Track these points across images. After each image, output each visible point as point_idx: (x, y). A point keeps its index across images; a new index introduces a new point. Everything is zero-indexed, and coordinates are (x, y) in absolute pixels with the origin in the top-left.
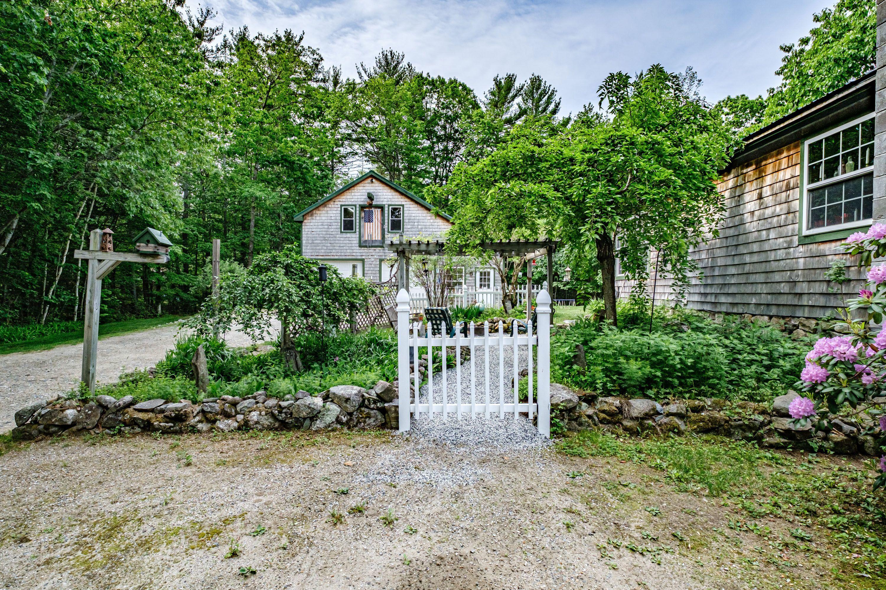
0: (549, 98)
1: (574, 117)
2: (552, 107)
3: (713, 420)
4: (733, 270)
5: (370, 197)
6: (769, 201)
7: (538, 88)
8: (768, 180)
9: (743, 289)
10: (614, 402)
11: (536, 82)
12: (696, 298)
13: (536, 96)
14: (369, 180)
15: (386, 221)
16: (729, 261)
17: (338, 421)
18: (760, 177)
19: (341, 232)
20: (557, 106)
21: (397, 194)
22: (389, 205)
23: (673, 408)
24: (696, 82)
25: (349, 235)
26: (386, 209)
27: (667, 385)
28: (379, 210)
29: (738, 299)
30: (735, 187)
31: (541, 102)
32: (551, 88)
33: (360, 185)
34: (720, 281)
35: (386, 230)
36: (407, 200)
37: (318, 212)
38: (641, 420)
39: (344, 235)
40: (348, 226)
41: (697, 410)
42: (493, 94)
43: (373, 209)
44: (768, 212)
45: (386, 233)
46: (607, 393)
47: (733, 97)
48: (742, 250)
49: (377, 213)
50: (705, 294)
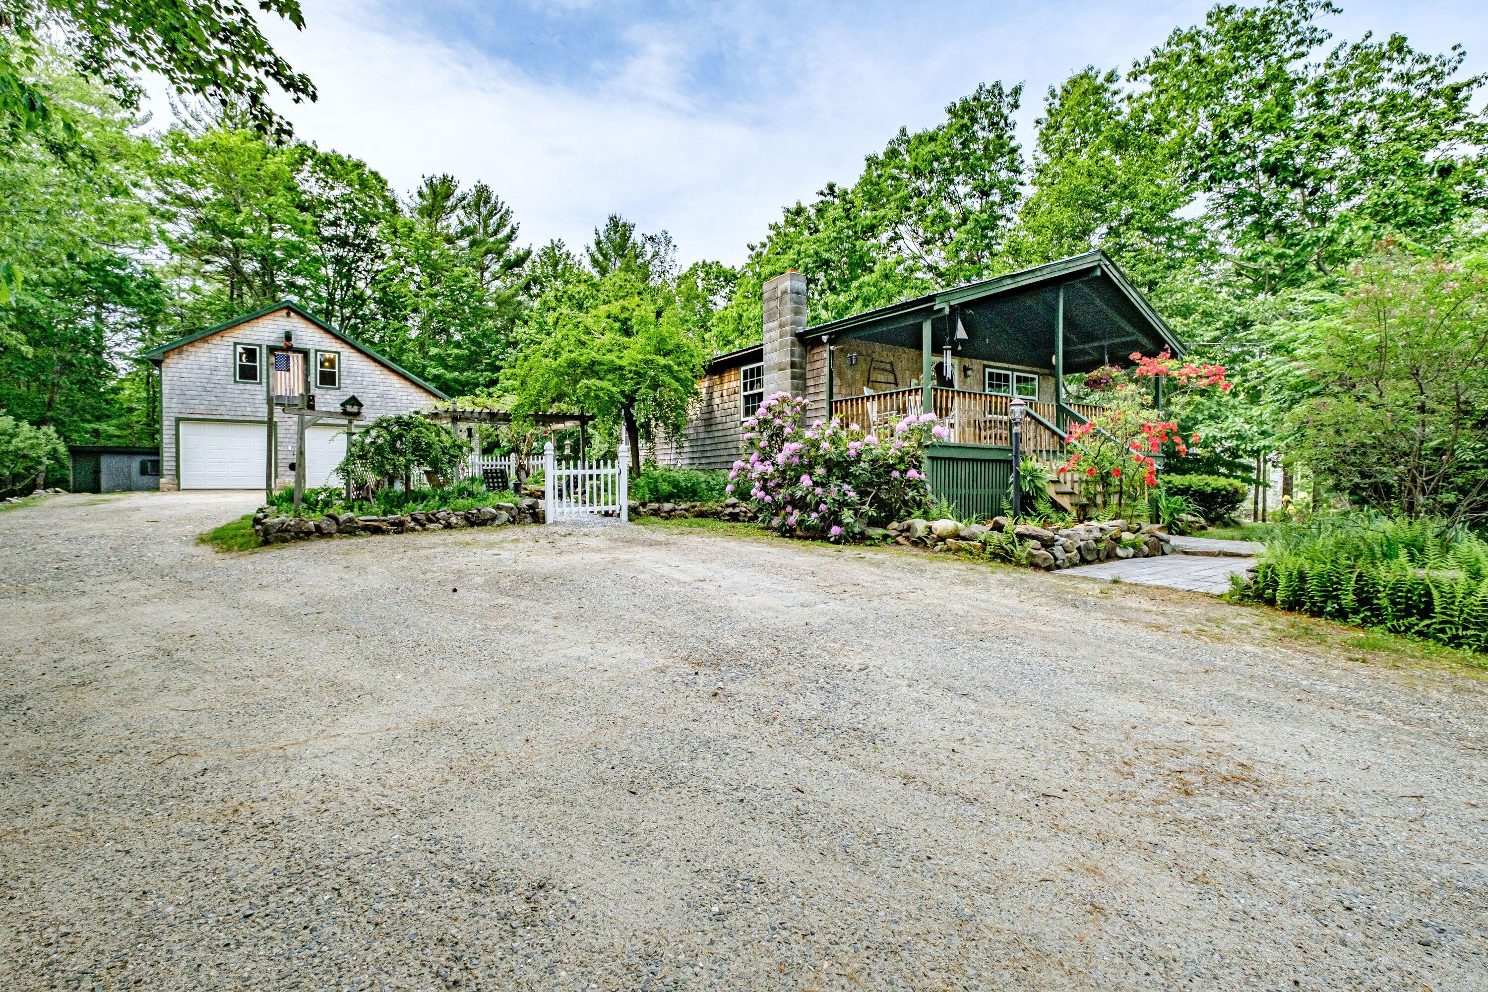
0: (501, 218)
1: (536, 250)
2: (506, 231)
3: (701, 511)
4: (708, 442)
5: (288, 337)
6: (726, 398)
7: (486, 202)
8: (726, 386)
9: (714, 453)
10: (655, 505)
11: (483, 195)
12: (687, 461)
13: (484, 212)
14: (284, 312)
15: (312, 371)
16: (706, 435)
17: (509, 520)
18: (722, 383)
19: (235, 381)
20: (513, 231)
21: (329, 336)
22: (316, 351)
23: (683, 506)
24: (672, 248)
25: (248, 387)
26: (312, 355)
27: (679, 497)
28: (300, 356)
29: (711, 460)
30: (709, 387)
31: (492, 221)
32: (505, 207)
33: (268, 317)
34: (701, 449)
35: (312, 384)
36: (344, 345)
37: (190, 349)
38: (669, 512)
39: (241, 386)
40: (248, 373)
41: (694, 507)
42: (421, 194)
43: (291, 354)
44: (726, 406)
45: (312, 387)
46: (651, 502)
47: (708, 262)
48: (714, 428)
49: (296, 360)
50: (693, 458)
